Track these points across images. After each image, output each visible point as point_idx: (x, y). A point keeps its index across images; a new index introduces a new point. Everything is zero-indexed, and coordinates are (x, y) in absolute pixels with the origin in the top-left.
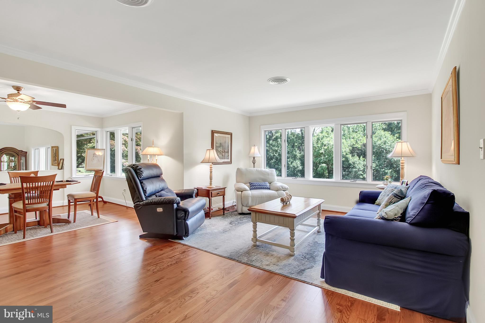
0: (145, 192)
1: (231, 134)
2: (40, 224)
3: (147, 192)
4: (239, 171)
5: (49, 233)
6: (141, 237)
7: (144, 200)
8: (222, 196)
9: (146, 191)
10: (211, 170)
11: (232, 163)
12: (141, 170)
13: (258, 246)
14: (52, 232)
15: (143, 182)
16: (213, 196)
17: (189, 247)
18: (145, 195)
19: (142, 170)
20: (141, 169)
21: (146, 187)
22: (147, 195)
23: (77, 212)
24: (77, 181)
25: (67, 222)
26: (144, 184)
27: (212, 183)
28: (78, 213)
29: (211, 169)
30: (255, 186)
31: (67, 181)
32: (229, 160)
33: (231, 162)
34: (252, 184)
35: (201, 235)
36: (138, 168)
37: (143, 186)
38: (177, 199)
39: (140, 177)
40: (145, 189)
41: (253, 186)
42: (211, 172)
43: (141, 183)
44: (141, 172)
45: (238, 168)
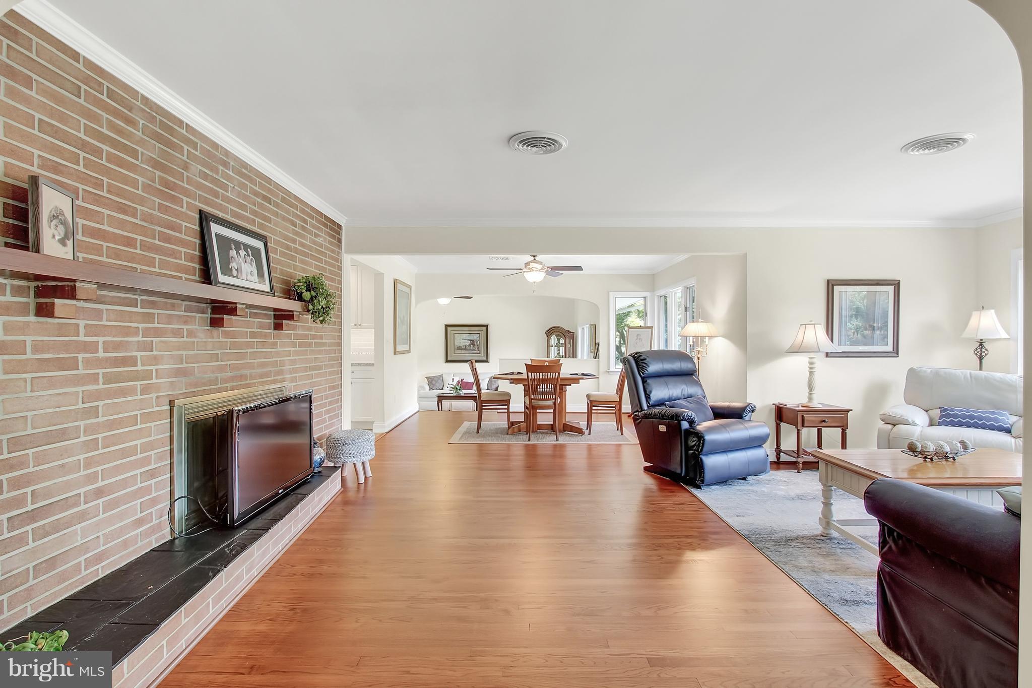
0: (648, 397)
1: (896, 285)
2: (552, 428)
3: (652, 398)
4: (913, 375)
5: (555, 441)
6: (646, 469)
7: (644, 410)
8: (840, 430)
9: (650, 395)
10: (811, 368)
11: (897, 354)
12: (644, 361)
13: (831, 539)
14: (557, 441)
15: (647, 381)
16: (806, 424)
17: (697, 500)
18: (647, 402)
19: (648, 362)
20: (646, 359)
21: (650, 389)
22: (651, 403)
23: (592, 423)
24: (594, 376)
25: (580, 431)
26: (648, 384)
27: (814, 396)
28: (594, 424)
29: (811, 366)
30: (955, 416)
31: (583, 374)
32: (890, 348)
33: (895, 352)
34: (945, 410)
35: (740, 491)
36: (642, 358)
37: (646, 387)
38: (686, 415)
39: (643, 373)
40: (648, 393)
41: (948, 416)
42: (811, 373)
43: (644, 382)
44: (644, 365)
45: (912, 368)
